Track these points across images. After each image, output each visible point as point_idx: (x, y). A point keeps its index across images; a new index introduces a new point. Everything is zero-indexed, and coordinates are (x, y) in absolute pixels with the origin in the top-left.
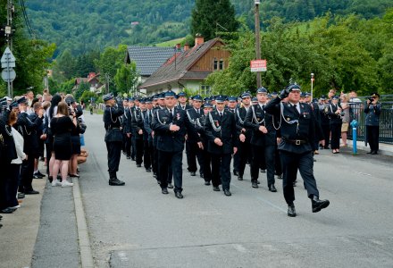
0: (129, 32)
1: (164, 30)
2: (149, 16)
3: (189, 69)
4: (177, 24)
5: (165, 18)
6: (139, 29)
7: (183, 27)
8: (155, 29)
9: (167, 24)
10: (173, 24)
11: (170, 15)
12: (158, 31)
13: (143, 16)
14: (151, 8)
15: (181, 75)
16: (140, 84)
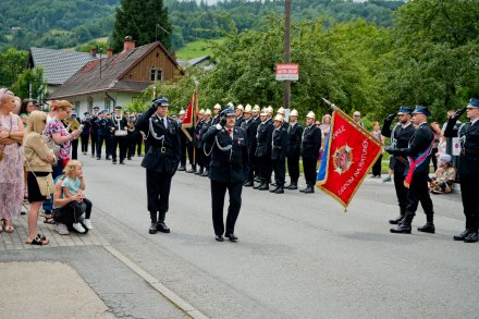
0: (9, 37)
1: (50, 38)
2: (34, 21)
3: (120, 79)
4: (66, 32)
5: (53, 25)
6: (20, 34)
7: (72, 37)
8: (40, 35)
9: (54, 32)
10: (61, 32)
11: (58, 22)
12: (44, 38)
13: (26, 20)
14: (36, 12)
15: (111, 85)
16: (47, 95)
